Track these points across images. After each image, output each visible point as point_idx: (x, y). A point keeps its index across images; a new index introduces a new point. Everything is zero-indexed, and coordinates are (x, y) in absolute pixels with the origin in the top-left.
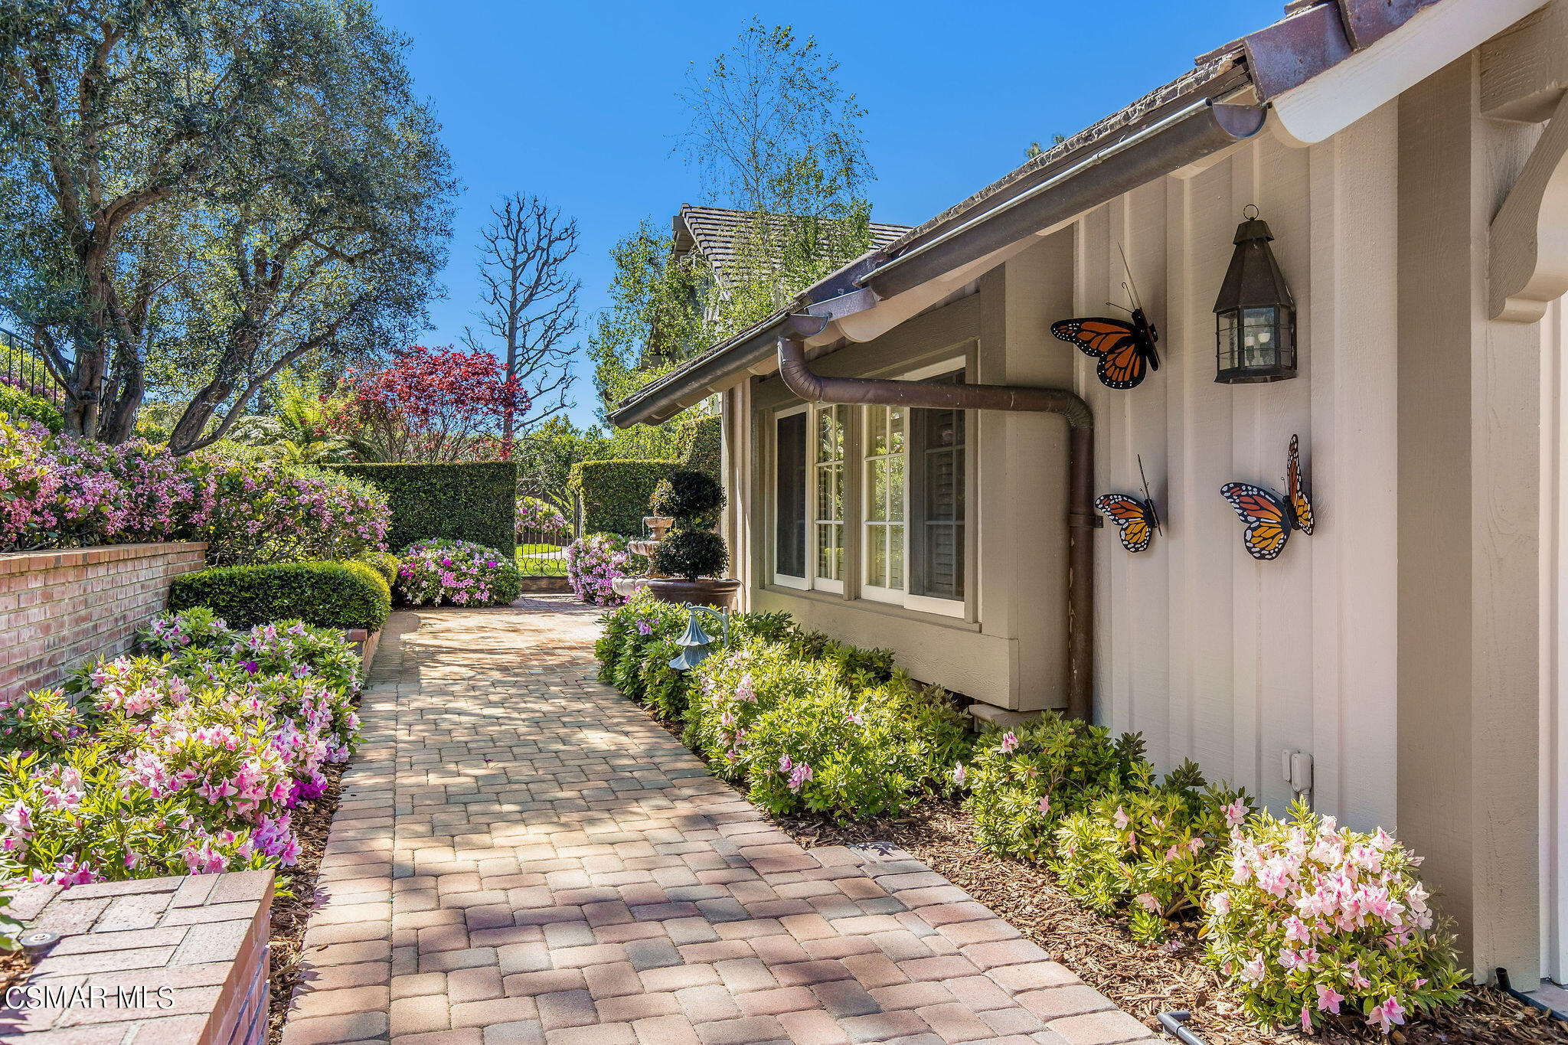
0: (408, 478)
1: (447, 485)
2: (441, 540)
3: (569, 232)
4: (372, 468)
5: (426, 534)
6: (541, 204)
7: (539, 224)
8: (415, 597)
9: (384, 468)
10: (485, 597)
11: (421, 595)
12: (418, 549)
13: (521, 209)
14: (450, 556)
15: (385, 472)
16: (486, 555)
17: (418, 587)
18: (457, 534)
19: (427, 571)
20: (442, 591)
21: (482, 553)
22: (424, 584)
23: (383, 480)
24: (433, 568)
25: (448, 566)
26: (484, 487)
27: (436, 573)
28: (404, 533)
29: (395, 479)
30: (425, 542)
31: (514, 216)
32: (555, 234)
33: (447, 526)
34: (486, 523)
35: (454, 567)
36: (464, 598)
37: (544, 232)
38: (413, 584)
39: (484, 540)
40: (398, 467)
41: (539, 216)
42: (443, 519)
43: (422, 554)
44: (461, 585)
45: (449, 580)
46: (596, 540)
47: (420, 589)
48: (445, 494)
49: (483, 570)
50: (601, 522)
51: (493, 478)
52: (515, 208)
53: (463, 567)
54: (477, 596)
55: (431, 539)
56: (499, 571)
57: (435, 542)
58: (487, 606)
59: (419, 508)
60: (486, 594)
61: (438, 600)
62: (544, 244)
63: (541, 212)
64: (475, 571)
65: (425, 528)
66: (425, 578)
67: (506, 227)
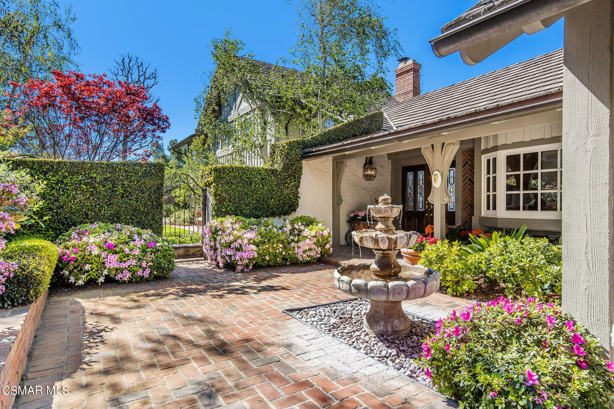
0: (69, 172)
1: (105, 179)
2: (102, 225)
3: (154, 75)
4: (33, 163)
5: (87, 218)
6: (140, 61)
7: (139, 71)
8: (77, 279)
9: (46, 163)
10: (146, 274)
11: (84, 277)
12: (81, 234)
13: (130, 61)
14: (112, 241)
15: (47, 166)
16: (144, 237)
17: (81, 269)
18: (115, 218)
19: (90, 254)
20: (105, 272)
21: (139, 234)
22: (87, 267)
23: (45, 173)
24: (96, 251)
25: (111, 249)
26: (138, 182)
27: (98, 256)
28: (66, 218)
29: (56, 172)
30: (88, 227)
31: (126, 64)
32: (147, 76)
33: (107, 211)
34: (139, 209)
35: (117, 249)
36: (127, 276)
37: (141, 73)
38: (75, 268)
39: (138, 222)
40: (59, 163)
41: (139, 67)
42: (102, 207)
43: (85, 239)
44: (124, 265)
45: (113, 261)
46: (228, 221)
47: (82, 271)
48: (104, 187)
49: (144, 251)
50: (226, 208)
51: (145, 174)
52: (127, 61)
53: (127, 250)
54: (140, 273)
55: (92, 223)
56: (158, 251)
57: (96, 226)
58: (147, 281)
59: (81, 197)
60: (148, 271)
61: (101, 280)
62: (142, 79)
63: (139, 65)
64: (137, 252)
65: (87, 215)
66: (88, 262)
67: (122, 71)
